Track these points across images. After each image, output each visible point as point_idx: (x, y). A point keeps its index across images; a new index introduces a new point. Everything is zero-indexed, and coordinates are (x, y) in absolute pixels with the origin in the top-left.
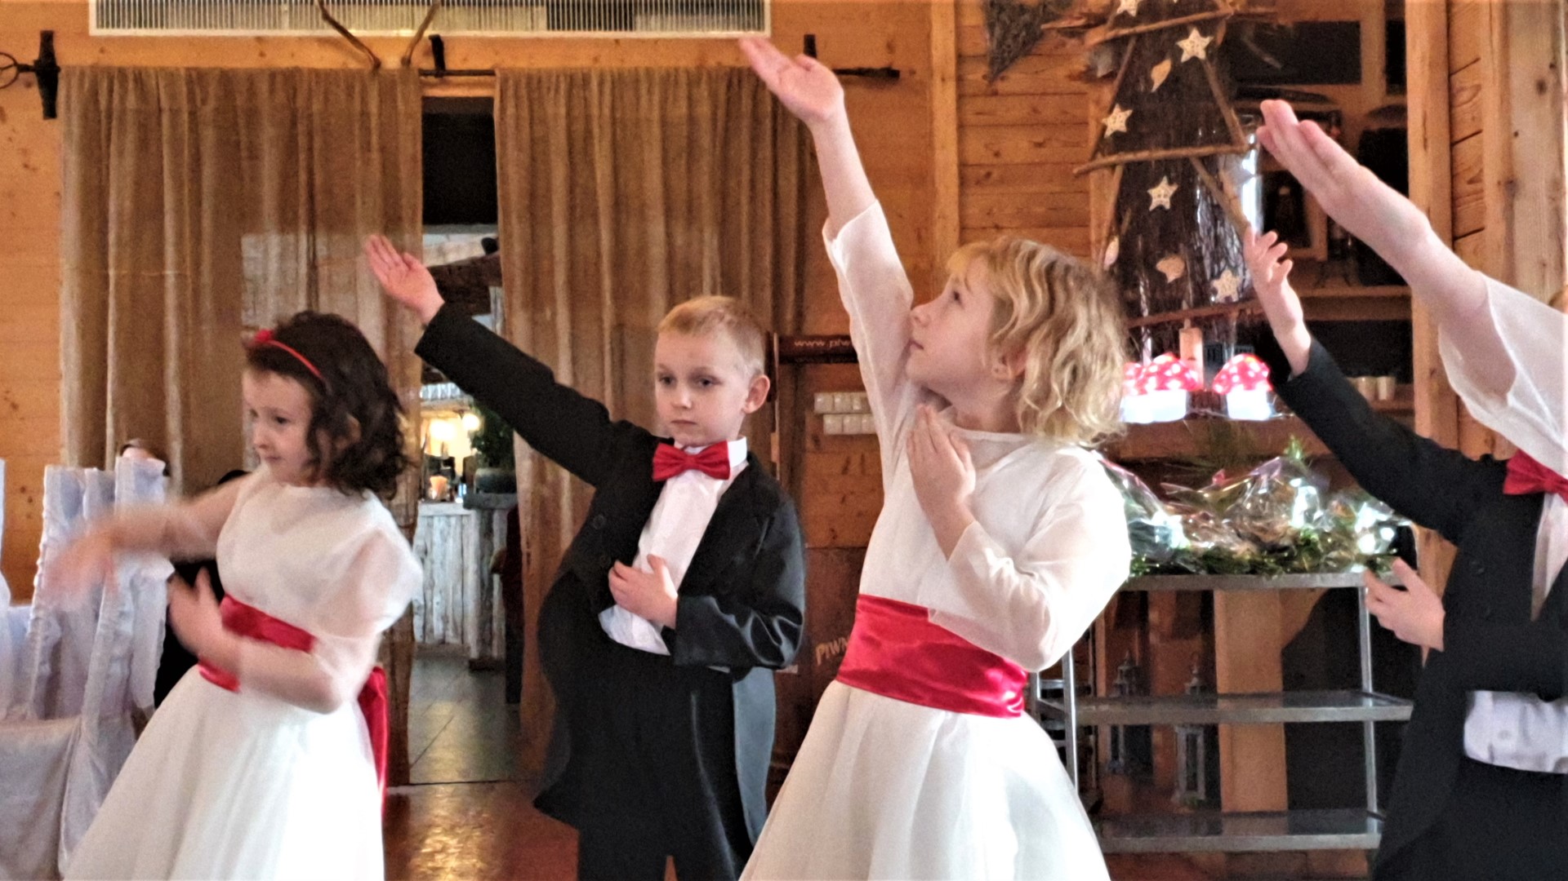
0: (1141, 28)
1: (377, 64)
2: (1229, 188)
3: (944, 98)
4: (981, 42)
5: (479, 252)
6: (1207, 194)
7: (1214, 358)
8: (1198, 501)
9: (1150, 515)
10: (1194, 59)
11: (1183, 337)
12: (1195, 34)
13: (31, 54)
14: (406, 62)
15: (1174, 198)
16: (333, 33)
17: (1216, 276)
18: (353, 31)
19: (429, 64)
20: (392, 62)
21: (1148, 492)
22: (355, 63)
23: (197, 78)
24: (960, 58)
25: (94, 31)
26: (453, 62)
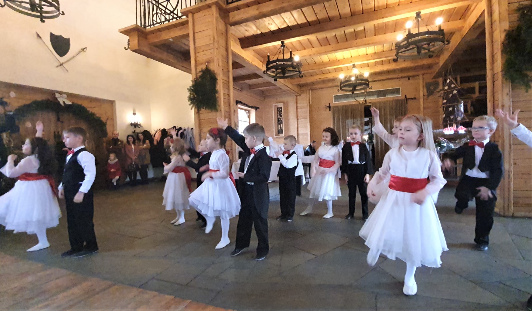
0: (448, 91)
1: (360, 103)
2: (459, 108)
3: (422, 101)
4: (426, 94)
5: (368, 120)
6: (456, 108)
7: (457, 127)
8: (456, 143)
9: (449, 144)
10: (455, 94)
11: (453, 125)
12: (455, 91)
13: (328, 105)
14: (363, 102)
15: (452, 109)
16: (355, 100)
17: (458, 117)
18: (358, 100)
19: (365, 102)
20: (361, 103)
21: (449, 142)
22: (357, 103)
23: (343, 106)
24: (424, 95)
25: (334, 103)
26: (367, 102)
